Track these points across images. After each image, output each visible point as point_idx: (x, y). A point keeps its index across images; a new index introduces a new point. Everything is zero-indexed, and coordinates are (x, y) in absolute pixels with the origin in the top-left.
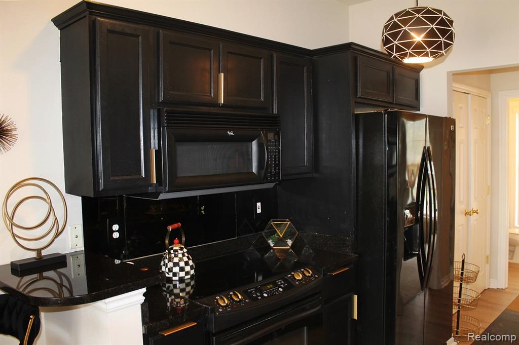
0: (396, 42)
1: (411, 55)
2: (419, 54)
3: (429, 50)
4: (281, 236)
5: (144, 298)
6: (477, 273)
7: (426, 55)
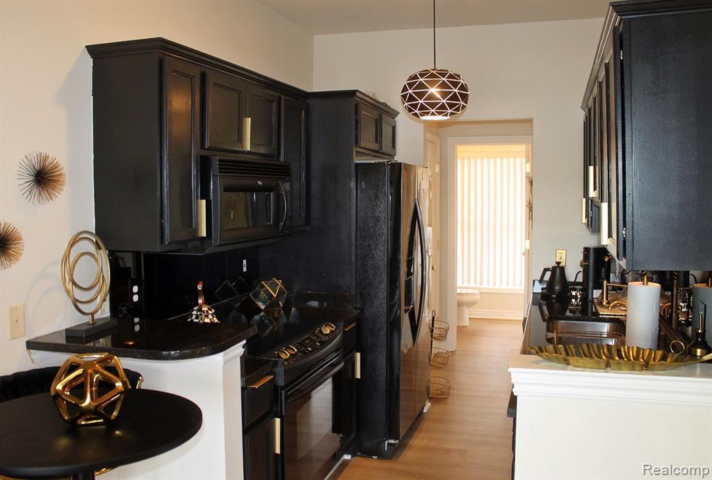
0: (422, 101)
1: (433, 114)
2: (440, 113)
3: (450, 111)
4: (275, 296)
5: (244, 350)
6: (447, 331)
7: (446, 115)
